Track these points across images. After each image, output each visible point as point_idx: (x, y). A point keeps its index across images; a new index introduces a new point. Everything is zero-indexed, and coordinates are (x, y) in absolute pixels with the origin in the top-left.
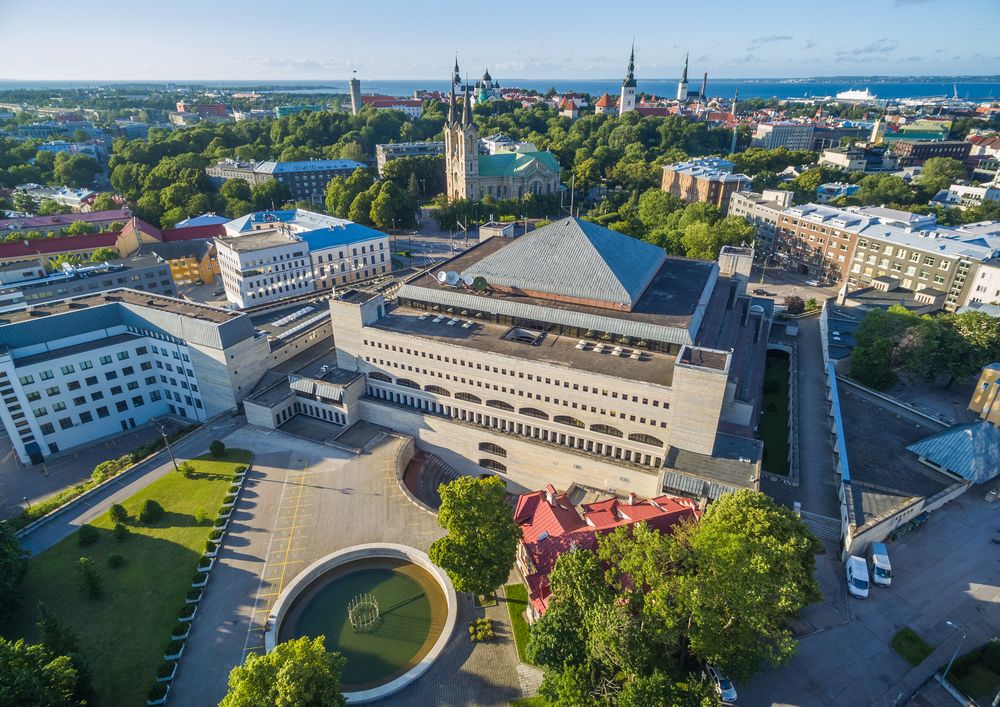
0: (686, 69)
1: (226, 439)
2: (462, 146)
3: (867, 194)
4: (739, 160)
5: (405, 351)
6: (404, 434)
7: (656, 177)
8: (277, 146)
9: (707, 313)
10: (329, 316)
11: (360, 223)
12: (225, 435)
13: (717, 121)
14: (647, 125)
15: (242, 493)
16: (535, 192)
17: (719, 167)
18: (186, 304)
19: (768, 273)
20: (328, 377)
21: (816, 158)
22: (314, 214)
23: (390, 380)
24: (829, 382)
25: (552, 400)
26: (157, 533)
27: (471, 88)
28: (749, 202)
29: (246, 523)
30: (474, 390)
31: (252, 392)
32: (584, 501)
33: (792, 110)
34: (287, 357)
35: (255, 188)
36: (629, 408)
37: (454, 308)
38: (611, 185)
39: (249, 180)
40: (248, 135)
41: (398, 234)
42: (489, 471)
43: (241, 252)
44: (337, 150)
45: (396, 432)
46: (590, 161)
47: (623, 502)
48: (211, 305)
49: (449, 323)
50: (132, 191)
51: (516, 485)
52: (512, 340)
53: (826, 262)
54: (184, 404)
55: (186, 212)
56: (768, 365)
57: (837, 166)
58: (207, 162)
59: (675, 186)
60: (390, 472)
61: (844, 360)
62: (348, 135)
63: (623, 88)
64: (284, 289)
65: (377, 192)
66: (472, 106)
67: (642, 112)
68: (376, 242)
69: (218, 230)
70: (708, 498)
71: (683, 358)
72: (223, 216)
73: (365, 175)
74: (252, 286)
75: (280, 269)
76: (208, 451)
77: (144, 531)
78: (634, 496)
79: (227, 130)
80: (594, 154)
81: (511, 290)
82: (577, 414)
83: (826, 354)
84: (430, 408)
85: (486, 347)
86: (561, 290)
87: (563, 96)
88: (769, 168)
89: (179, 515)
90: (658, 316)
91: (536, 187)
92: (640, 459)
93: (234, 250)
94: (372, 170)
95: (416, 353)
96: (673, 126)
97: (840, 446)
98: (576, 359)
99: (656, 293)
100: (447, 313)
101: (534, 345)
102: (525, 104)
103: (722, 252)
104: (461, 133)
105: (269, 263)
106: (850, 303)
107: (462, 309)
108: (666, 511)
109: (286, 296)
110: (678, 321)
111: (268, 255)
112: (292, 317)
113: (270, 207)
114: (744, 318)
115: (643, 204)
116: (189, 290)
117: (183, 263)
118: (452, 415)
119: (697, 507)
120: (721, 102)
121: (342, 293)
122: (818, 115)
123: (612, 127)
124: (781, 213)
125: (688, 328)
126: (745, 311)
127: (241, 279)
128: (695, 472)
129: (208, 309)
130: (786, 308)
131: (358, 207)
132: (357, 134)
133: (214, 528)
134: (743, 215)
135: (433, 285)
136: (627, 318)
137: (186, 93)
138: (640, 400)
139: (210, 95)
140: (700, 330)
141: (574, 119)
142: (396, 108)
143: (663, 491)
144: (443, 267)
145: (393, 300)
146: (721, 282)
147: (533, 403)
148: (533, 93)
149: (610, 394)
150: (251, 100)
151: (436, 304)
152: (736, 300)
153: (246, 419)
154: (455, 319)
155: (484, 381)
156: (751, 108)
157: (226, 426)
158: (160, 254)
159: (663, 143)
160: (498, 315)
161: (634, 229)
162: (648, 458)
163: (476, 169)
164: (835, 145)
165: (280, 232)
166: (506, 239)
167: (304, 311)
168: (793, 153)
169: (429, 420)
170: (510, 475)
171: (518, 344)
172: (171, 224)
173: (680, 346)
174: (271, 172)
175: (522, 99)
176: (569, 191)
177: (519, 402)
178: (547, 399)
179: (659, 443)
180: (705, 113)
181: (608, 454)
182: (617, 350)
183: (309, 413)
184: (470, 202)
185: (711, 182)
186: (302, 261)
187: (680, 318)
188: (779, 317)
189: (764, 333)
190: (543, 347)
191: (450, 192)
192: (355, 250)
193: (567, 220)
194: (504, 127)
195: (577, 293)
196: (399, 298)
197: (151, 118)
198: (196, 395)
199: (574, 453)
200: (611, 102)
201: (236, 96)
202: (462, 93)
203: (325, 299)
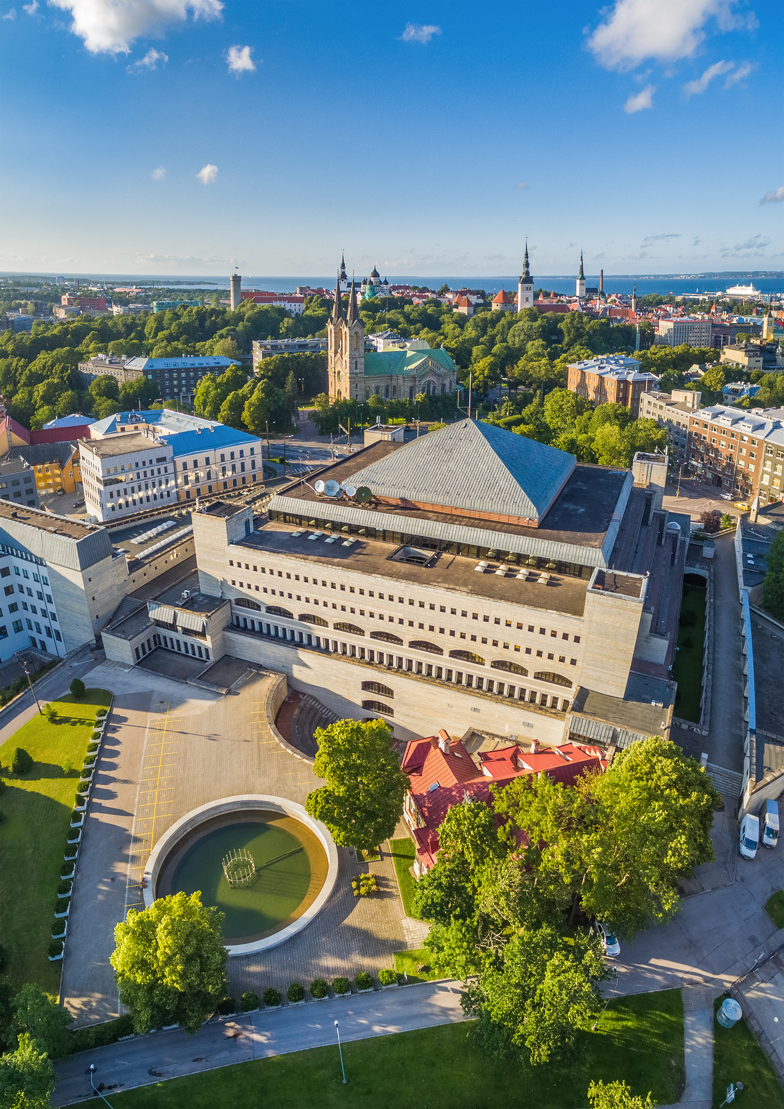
0: (582, 266)
1: (85, 677)
2: (346, 343)
3: (767, 395)
4: (644, 357)
5: (276, 573)
6: (276, 671)
7: (562, 376)
8: (150, 341)
9: (621, 529)
10: (191, 532)
11: (230, 425)
12: (84, 673)
13: (619, 318)
14: (548, 322)
15: (105, 740)
16: (428, 391)
17: (626, 366)
18: (46, 516)
19: (683, 484)
20: (190, 605)
21: (718, 357)
22: (181, 415)
23: (258, 608)
24: (743, 614)
25: (447, 632)
26: (30, 786)
27: (358, 285)
28: (659, 403)
29: (111, 774)
30: (356, 620)
31: (110, 621)
32: (482, 749)
33: (689, 306)
34: (146, 580)
35: (124, 386)
36: (537, 642)
37: (333, 522)
38: (513, 385)
39: (118, 377)
40: (123, 330)
41: (271, 438)
42: (373, 713)
43: (103, 456)
44: (211, 347)
45: (266, 669)
46: (489, 359)
47: (525, 750)
48: (69, 517)
49: (328, 540)
50: (9, 388)
51: (404, 730)
52: (401, 560)
53: (738, 472)
54: (43, 636)
55: (55, 411)
56: (685, 592)
57: (738, 364)
58: (81, 357)
59: (582, 386)
60: (261, 716)
61: (759, 586)
62: (224, 331)
63: (520, 285)
64: (145, 500)
65: (252, 392)
66: (359, 302)
67: (542, 309)
68: (246, 447)
69: (83, 432)
70: (617, 747)
71: (596, 582)
72: (90, 417)
73: (239, 373)
74: (112, 496)
75: (142, 476)
76: (69, 692)
77: (17, 783)
78: (537, 743)
79: (103, 323)
80: (493, 351)
81: (399, 502)
82: (476, 648)
83: (741, 580)
84: (305, 641)
85: (370, 569)
86: (459, 503)
87: (457, 293)
88: (675, 367)
89: (47, 765)
90: (569, 533)
91: (429, 387)
92: (546, 701)
93: (97, 454)
94: (247, 368)
95: (289, 576)
96: (575, 322)
97: (750, 691)
98: (475, 584)
99: (566, 506)
100: (325, 528)
101: (426, 566)
102: (416, 300)
103: (635, 457)
104: (345, 330)
105: (130, 470)
106: (764, 521)
107: (342, 524)
108: (571, 760)
109: (146, 507)
110: (591, 539)
111: (129, 461)
112: (152, 533)
113: (136, 408)
114: (660, 536)
115: (548, 406)
116: (51, 501)
117: (47, 470)
118: (331, 649)
119: (604, 756)
120: (620, 298)
121: (207, 504)
122: (713, 310)
123: (511, 324)
124: (691, 415)
125: (601, 547)
126: (661, 529)
127: (102, 487)
128: (606, 717)
129: (67, 522)
130: (702, 525)
131: (230, 408)
132: (233, 330)
133: (81, 780)
134: (654, 417)
135: (310, 496)
136: (535, 535)
137: (72, 286)
138: (548, 632)
139: (93, 289)
140: (615, 550)
141: (470, 316)
142: (277, 304)
143: (570, 738)
144: (322, 476)
145: (263, 514)
146: (636, 494)
147: (425, 636)
148: (425, 290)
149: (514, 625)
150: (131, 294)
151: (312, 519)
152: (651, 515)
153: (104, 654)
154: (335, 536)
155: (367, 610)
156: (650, 304)
157: (85, 661)
158: (27, 459)
159: (566, 339)
160: (385, 531)
161: (539, 433)
162: (555, 700)
163: (361, 367)
164: (733, 342)
165: (144, 435)
166: (395, 444)
167: (165, 526)
168: (695, 350)
169: (304, 655)
170: (397, 719)
171: (408, 565)
172: (39, 424)
173: (592, 568)
174: (141, 369)
175: (413, 296)
176: (466, 391)
177: (408, 635)
178: (442, 631)
179: (568, 683)
180: (605, 309)
181: (511, 695)
182: (523, 573)
183: (170, 647)
184: (355, 403)
185: (619, 382)
186: (166, 468)
187: (592, 535)
188: (696, 537)
189: (682, 554)
190: (438, 569)
191: (331, 392)
192: (223, 456)
193: (464, 422)
194: (393, 324)
195: (477, 506)
196: (270, 511)
197: (38, 310)
198: (56, 626)
199: (471, 693)
200: (508, 299)
201: (117, 290)
202: (348, 289)
203: (189, 513)
